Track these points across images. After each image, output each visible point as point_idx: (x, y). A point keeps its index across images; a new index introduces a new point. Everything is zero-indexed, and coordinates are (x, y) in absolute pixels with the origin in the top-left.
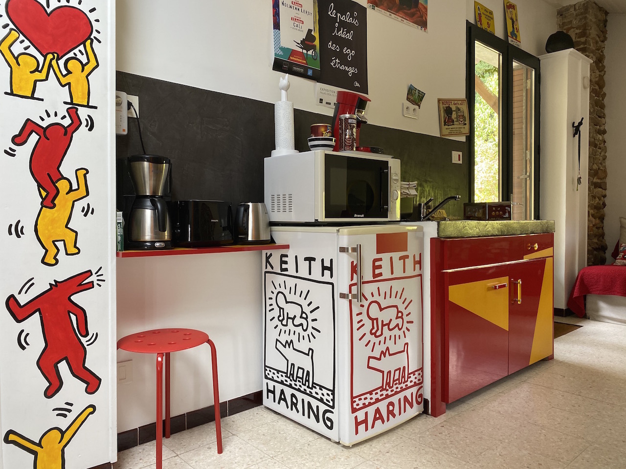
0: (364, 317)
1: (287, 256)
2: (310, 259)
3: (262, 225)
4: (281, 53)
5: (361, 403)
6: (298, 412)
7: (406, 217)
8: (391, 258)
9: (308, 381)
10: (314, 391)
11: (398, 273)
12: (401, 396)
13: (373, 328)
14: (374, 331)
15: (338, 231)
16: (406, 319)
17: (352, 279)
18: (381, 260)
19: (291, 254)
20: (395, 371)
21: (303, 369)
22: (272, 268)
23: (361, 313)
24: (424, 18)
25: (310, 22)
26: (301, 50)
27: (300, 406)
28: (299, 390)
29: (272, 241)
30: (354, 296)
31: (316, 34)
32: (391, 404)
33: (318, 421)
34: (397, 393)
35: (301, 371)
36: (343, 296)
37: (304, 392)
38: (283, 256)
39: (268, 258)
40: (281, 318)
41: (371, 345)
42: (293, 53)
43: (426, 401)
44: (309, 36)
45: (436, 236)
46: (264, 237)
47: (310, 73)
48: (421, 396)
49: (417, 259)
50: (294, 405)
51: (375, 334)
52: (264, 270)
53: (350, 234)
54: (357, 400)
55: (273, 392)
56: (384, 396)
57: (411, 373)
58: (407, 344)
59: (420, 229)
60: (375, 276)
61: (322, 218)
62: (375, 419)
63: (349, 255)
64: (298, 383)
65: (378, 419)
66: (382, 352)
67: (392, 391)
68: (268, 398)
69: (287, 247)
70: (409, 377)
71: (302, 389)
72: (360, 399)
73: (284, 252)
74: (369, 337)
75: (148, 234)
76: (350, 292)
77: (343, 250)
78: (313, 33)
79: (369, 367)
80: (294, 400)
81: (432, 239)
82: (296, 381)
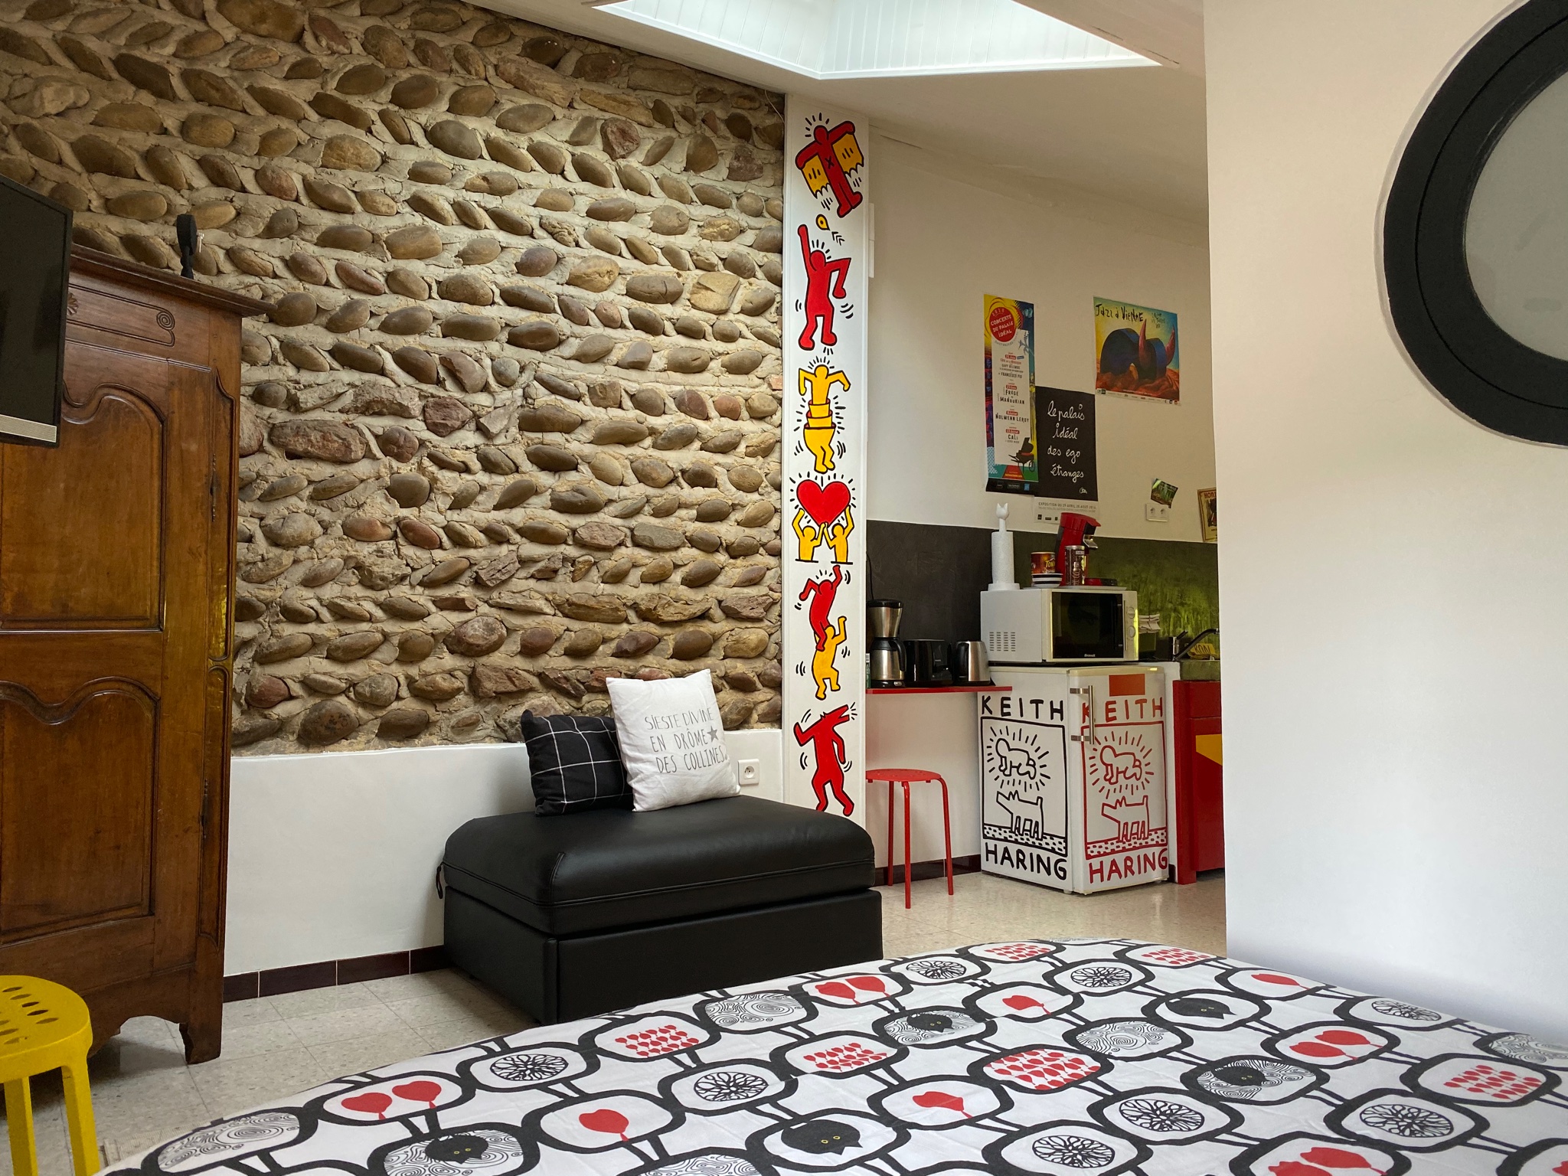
0: (1097, 761)
1: (1009, 699)
2: (1037, 702)
3: (982, 665)
4: (995, 472)
5: (1096, 851)
6: (1025, 868)
7: (1145, 656)
8: (1126, 701)
9: (1038, 832)
10: (1043, 843)
11: (1134, 717)
12: (1141, 852)
13: (1107, 774)
14: (1108, 777)
15: (1068, 672)
16: (1145, 769)
17: (1084, 721)
18: (1114, 702)
19: (1014, 696)
20: (1133, 823)
21: (1031, 821)
22: (991, 712)
23: (1094, 758)
24: (1174, 388)
25: (1026, 430)
26: (1016, 464)
27: (1027, 862)
28: (1026, 844)
29: (992, 683)
30: (1087, 739)
31: (1034, 442)
32: (1128, 858)
33: (1049, 873)
34: (1135, 848)
35: (1028, 823)
36: (1074, 738)
37: (1033, 845)
38: (1004, 699)
39: (984, 703)
40: (1002, 768)
41: (1105, 791)
42: (1009, 468)
43: (1172, 867)
44: (1027, 446)
45: (1179, 678)
46: (983, 678)
47: (1027, 487)
48: (1165, 859)
49: (1157, 703)
50: (1021, 861)
51: (1109, 780)
52: (980, 715)
53: (1080, 675)
54: (1091, 846)
55: (995, 853)
56: (1121, 849)
57: (1152, 830)
58: (1147, 797)
59: (1161, 671)
60: (1108, 719)
61: (1050, 659)
62: (1111, 871)
63: (1081, 696)
64: (1025, 837)
65: (1114, 871)
66: (1118, 801)
67: (1130, 845)
68: (987, 860)
69: (1009, 689)
70: (1149, 835)
71: (1030, 843)
72: (1094, 847)
73: (1005, 694)
74: (1102, 783)
75: (885, 675)
76: (1082, 734)
77: (1073, 691)
78: (1030, 442)
79: (1103, 815)
80: (1021, 857)
81: (1175, 683)
82: (1022, 835)
